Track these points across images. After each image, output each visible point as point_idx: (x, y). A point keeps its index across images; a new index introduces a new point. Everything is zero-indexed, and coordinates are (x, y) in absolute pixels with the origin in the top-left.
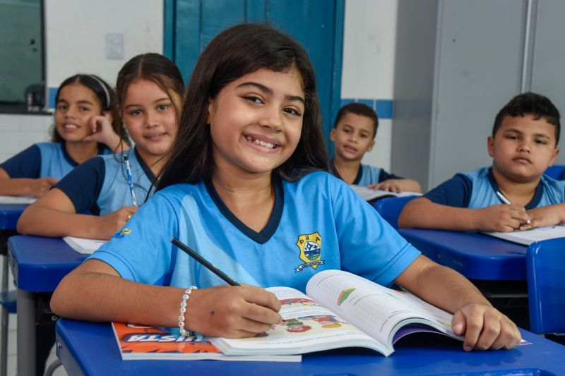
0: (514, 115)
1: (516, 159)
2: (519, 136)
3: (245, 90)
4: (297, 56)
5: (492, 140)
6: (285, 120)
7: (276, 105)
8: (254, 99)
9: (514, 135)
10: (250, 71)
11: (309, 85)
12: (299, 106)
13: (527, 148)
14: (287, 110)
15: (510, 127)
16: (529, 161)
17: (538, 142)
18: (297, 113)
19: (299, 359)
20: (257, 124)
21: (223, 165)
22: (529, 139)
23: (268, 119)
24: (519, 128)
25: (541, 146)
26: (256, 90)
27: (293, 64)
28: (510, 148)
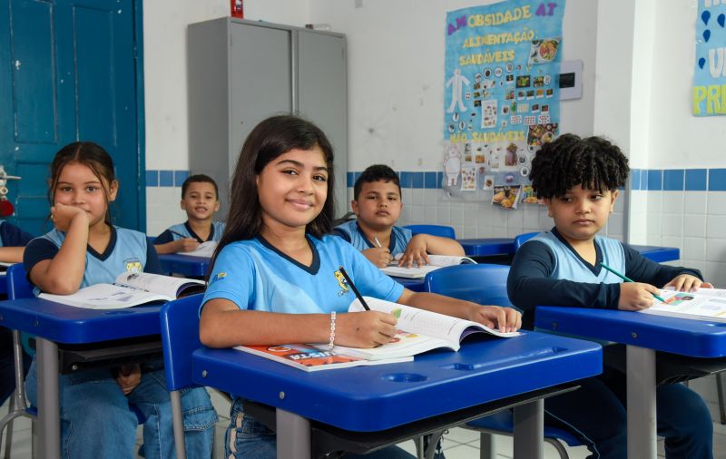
0: (370, 181)
1: (378, 213)
2: (377, 196)
3: (283, 166)
4: (318, 137)
5: (356, 202)
6: (315, 185)
7: (307, 174)
8: (290, 172)
9: (373, 195)
10: (285, 152)
11: (329, 157)
12: (324, 173)
13: (385, 204)
14: (316, 178)
15: (369, 191)
16: (388, 213)
17: (390, 199)
18: (323, 179)
19: (412, 359)
20: (294, 190)
21: (271, 223)
22: (384, 197)
23: (302, 186)
24: (376, 190)
25: (393, 201)
26: (290, 165)
27: (317, 143)
28: (372, 206)
